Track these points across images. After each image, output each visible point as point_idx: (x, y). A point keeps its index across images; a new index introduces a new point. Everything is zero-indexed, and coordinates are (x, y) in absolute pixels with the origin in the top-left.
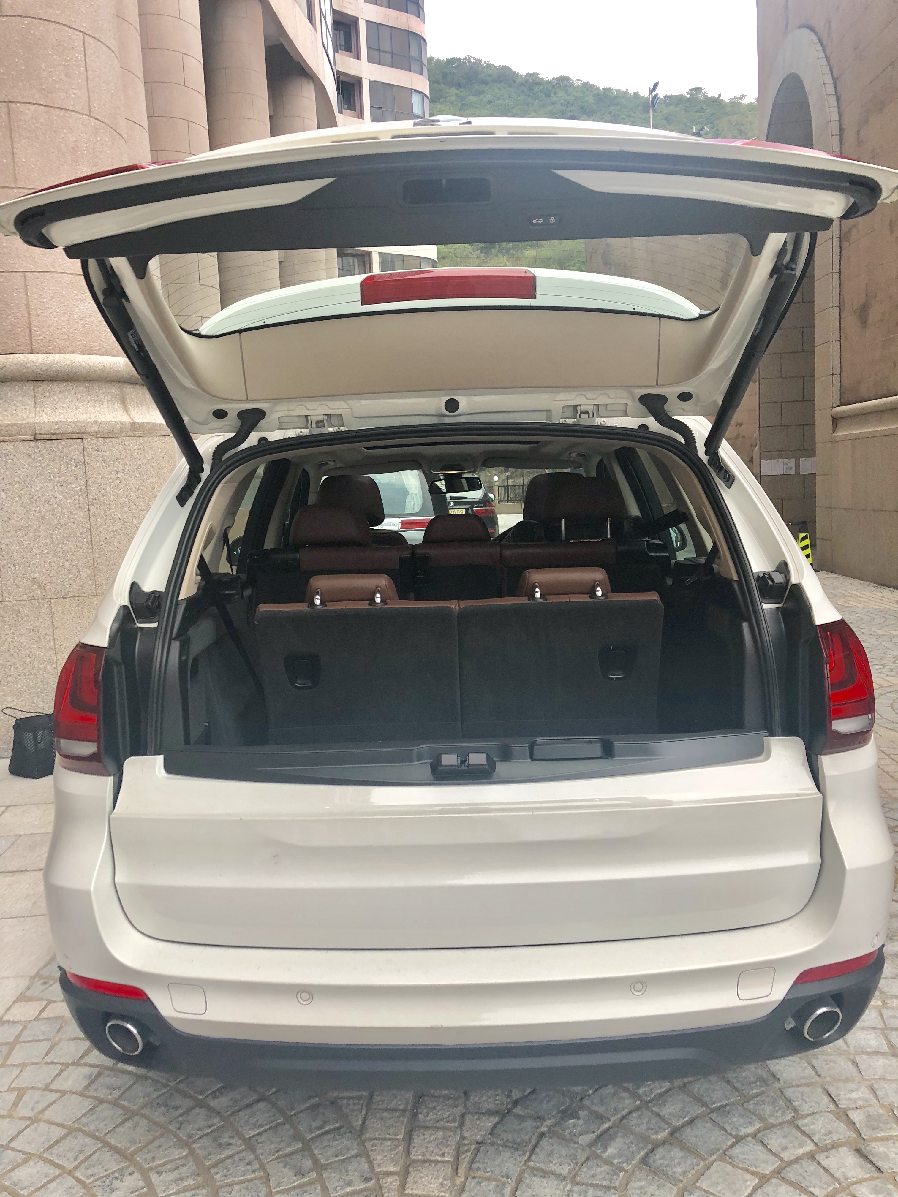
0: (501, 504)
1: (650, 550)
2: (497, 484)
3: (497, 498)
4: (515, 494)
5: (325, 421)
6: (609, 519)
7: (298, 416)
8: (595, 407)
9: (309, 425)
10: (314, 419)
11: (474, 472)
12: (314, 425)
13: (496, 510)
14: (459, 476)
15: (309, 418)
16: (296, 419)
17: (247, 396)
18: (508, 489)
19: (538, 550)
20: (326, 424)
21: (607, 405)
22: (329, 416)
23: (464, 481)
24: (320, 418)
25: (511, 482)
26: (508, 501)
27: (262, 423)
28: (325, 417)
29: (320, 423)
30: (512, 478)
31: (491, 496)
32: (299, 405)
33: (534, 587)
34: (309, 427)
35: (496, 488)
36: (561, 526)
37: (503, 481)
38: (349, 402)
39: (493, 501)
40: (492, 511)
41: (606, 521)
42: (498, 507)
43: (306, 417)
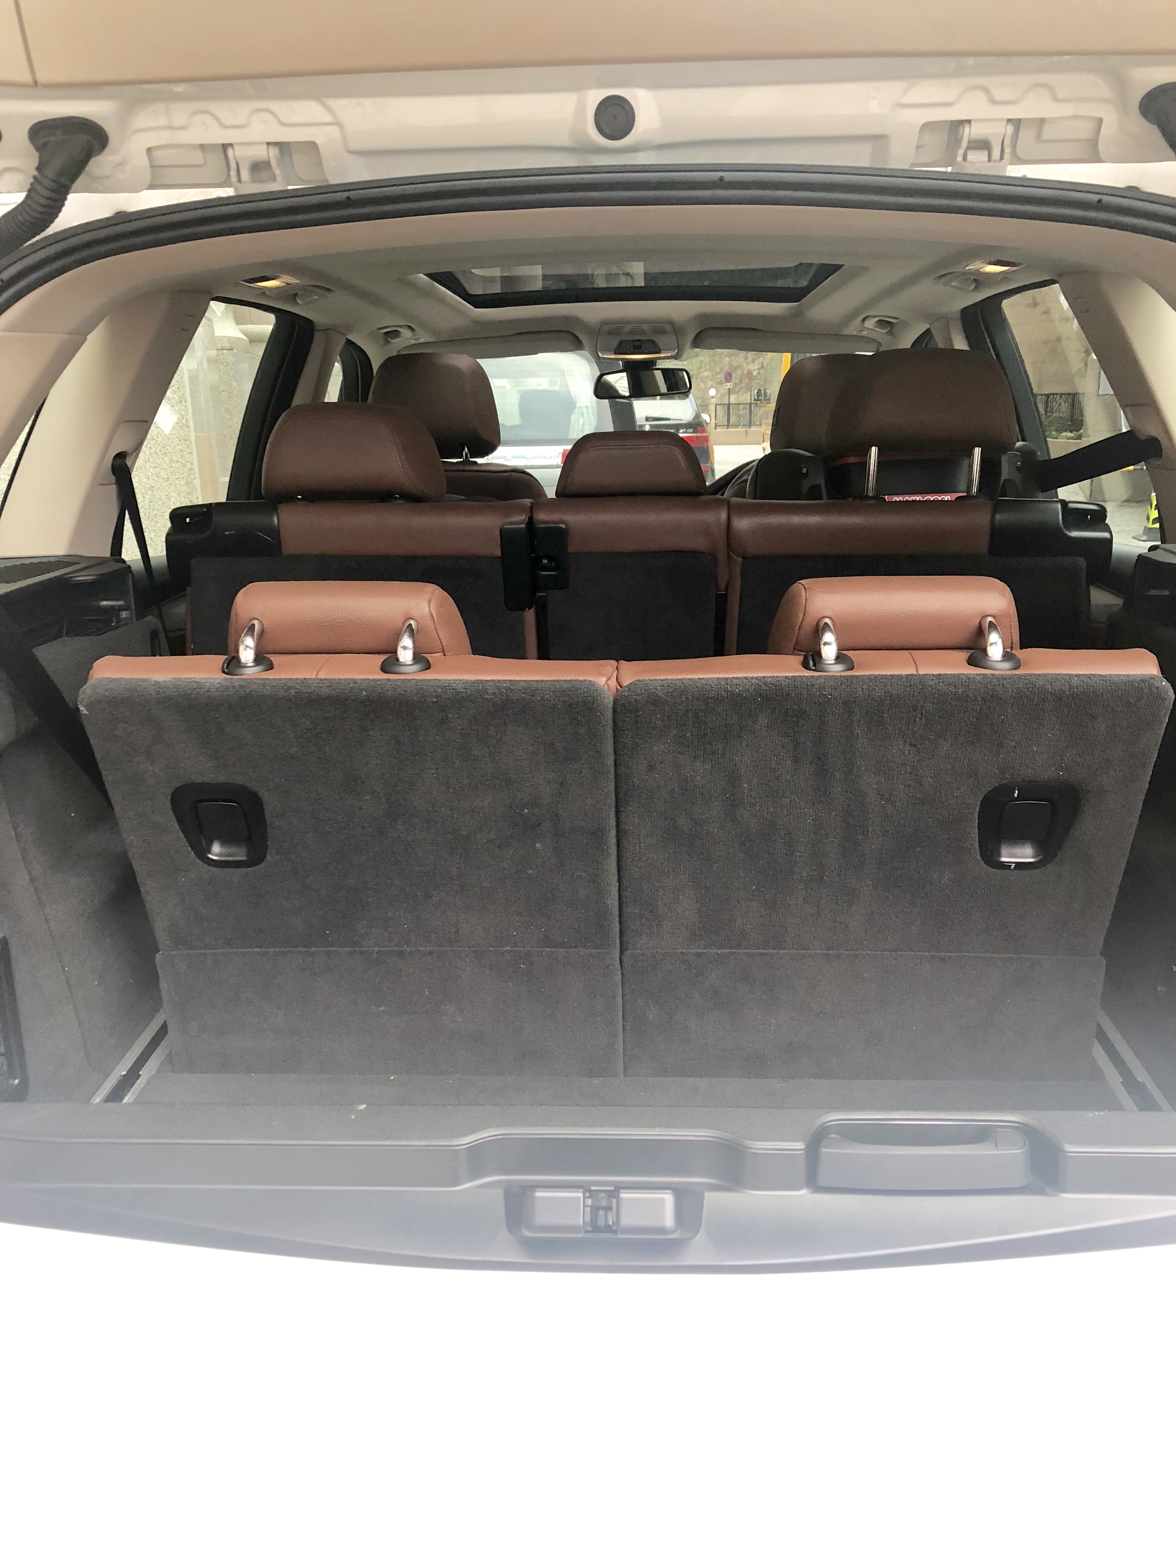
0: (719, 430)
1: (1069, 525)
2: (714, 401)
3: (713, 421)
4: (739, 416)
5: (274, 164)
6: (977, 451)
7: (202, 147)
8: (1010, 129)
9: (233, 173)
10: (244, 154)
11: (676, 357)
12: (245, 175)
13: (712, 439)
14: (649, 365)
15: (230, 152)
16: (198, 157)
17: (32, 71)
18: (729, 408)
19: (814, 520)
20: (277, 172)
21: (1042, 121)
22: (283, 147)
23: (659, 375)
24: (261, 153)
25: (733, 399)
26: (728, 426)
27: (100, 164)
28: (274, 152)
29: (259, 167)
30: (734, 393)
31: (705, 417)
32: (196, 113)
33: (818, 631)
34: (234, 179)
35: (712, 407)
36: (864, 465)
37: (722, 396)
38: (332, 102)
39: (707, 424)
40: (706, 439)
41: (970, 455)
42: (713, 433)
43: (225, 147)
